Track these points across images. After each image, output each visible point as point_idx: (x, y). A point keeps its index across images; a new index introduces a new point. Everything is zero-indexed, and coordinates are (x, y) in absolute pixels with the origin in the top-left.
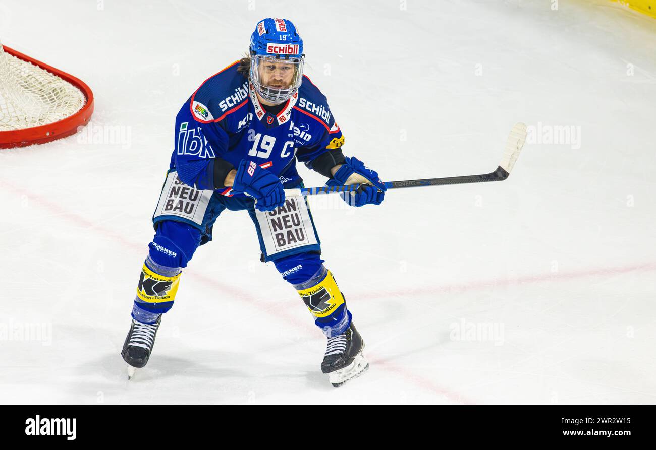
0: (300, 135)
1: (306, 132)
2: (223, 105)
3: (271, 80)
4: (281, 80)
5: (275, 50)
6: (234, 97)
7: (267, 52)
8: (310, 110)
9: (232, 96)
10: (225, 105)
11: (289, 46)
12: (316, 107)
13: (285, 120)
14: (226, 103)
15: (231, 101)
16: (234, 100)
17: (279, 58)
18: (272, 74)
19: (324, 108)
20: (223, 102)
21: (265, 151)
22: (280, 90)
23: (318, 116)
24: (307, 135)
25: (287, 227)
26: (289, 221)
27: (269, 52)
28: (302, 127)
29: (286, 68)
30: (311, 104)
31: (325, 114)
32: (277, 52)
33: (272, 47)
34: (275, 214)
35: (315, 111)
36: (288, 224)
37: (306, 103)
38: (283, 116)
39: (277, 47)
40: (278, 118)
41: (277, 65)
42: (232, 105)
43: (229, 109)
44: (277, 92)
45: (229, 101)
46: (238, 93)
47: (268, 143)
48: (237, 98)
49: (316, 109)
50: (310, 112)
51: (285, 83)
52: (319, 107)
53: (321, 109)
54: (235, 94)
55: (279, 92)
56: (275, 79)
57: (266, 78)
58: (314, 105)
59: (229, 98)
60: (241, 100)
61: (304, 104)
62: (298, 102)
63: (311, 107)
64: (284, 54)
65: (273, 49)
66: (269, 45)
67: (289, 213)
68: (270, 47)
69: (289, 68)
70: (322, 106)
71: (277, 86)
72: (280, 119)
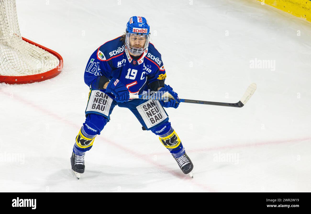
0: (146, 69)
1: (149, 69)
2: (111, 54)
3: (135, 44)
4: (139, 45)
5: (136, 31)
6: (117, 51)
7: (133, 32)
8: (152, 59)
9: (116, 51)
10: (112, 54)
11: (143, 29)
12: (155, 58)
13: (141, 62)
14: (112, 53)
15: (115, 53)
16: (116, 52)
17: (138, 35)
18: (135, 42)
19: (159, 59)
20: (111, 52)
21: (133, 76)
22: (138, 49)
23: (155, 62)
24: (150, 70)
25: (154, 114)
26: (154, 111)
27: (134, 31)
28: (148, 66)
29: (142, 39)
30: (153, 56)
31: (159, 62)
32: (137, 32)
33: (135, 29)
34: (147, 110)
35: (155, 60)
36: (154, 113)
37: (151, 55)
38: (140, 61)
39: (138, 30)
40: (138, 61)
41: (137, 38)
42: (115, 54)
43: (114, 56)
44: (137, 50)
45: (114, 52)
46: (119, 49)
47: (134, 73)
48: (118, 51)
49: (155, 59)
50: (152, 60)
51: (141, 46)
52: (156, 58)
53: (157, 59)
54: (118, 50)
55: (138, 50)
56: (136, 44)
57: (133, 43)
58: (154, 57)
59: (114, 51)
60: (120, 52)
61: (150, 56)
62: (147, 55)
63: (153, 57)
64: (141, 33)
65: (136, 30)
66: (134, 28)
67: (153, 108)
68: (134, 29)
69: (143, 39)
70: (158, 58)
71: (137, 47)
72: (139, 62)
